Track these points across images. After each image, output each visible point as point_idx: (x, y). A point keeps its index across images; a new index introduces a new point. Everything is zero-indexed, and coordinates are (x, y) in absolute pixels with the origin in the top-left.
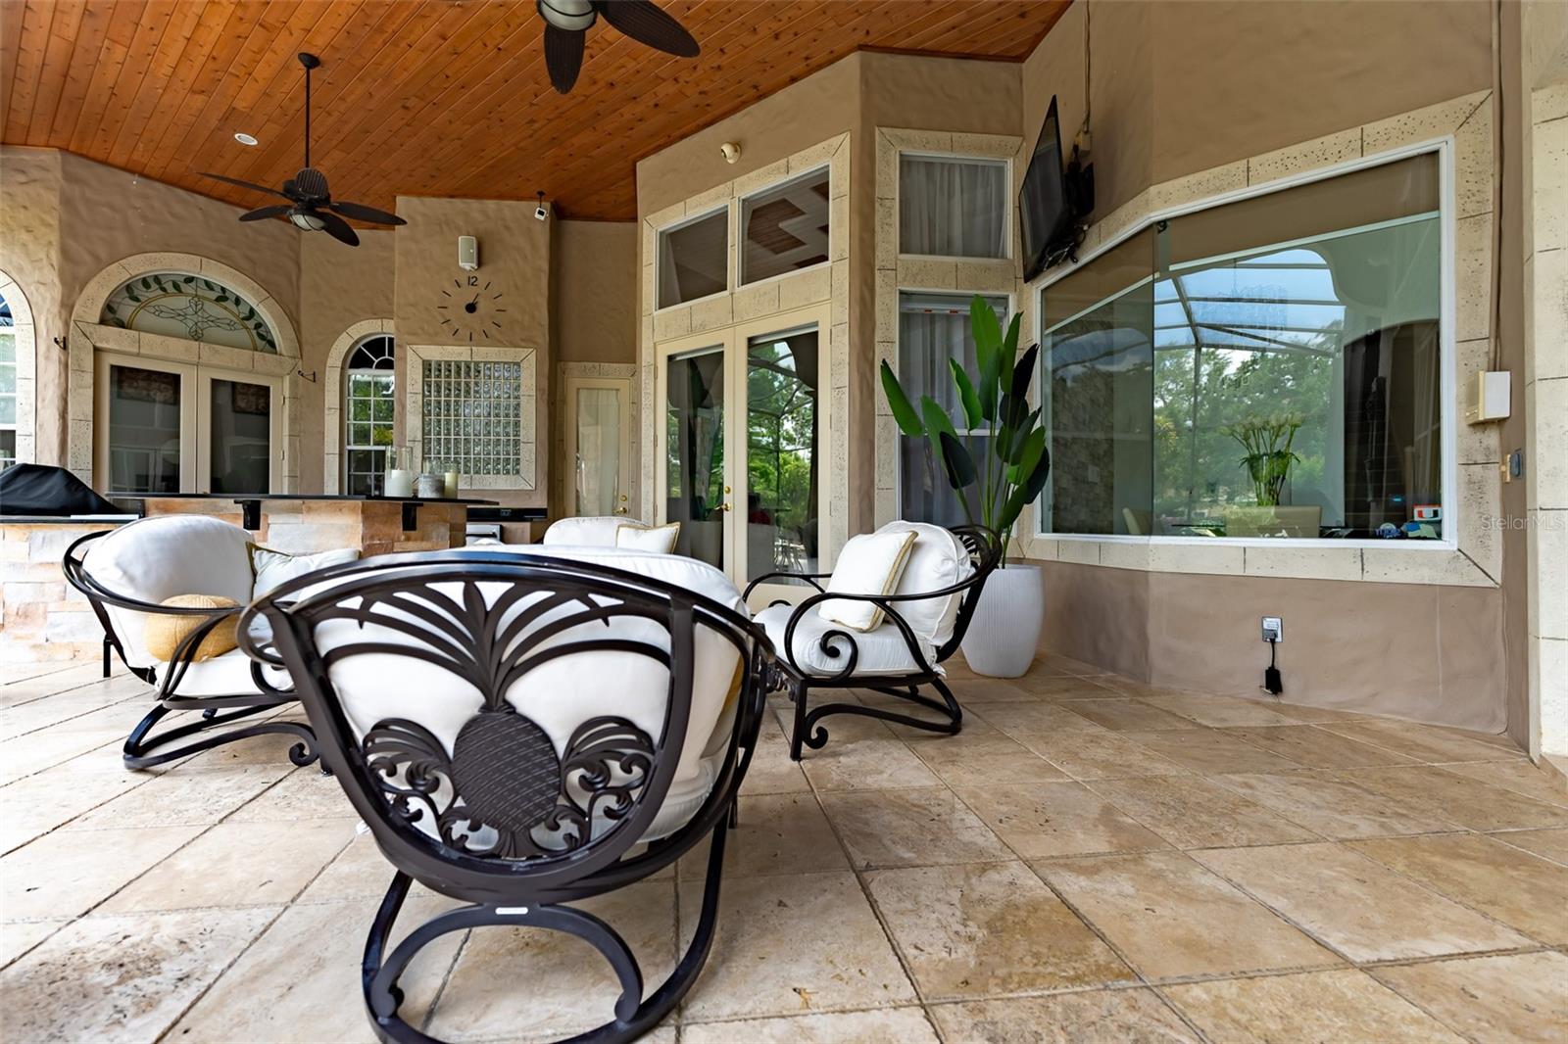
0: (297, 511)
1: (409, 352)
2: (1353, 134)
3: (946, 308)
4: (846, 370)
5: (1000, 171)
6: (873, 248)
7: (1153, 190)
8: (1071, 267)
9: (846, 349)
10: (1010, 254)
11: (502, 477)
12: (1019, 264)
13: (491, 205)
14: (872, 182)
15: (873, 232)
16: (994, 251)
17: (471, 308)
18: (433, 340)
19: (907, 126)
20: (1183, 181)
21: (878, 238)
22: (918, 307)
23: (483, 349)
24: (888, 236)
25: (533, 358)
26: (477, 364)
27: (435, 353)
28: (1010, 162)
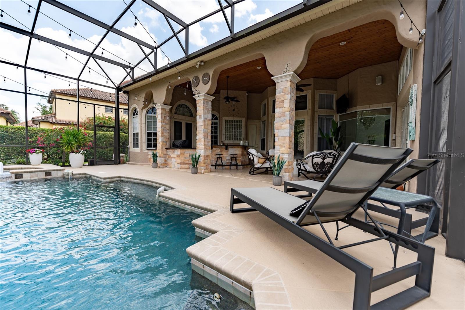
0: (232, 147)
1: (223, 119)
2: (382, 104)
3: (324, 117)
4: (310, 127)
5: (333, 96)
6: (314, 108)
7: (357, 107)
8: (345, 113)
9: (310, 124)
10: (334, 109)
11: (237, 141)
12: (336, 110)
13: (237, 91)
14: (315, 98)
15: (314, 106)
16: (331, 108)
17: (234, 110)
18: (227, 116)
19: (320, 89)
20: (361, 106)
21: (315, 107)
22: (321, 117)
23: (236, 118)
24: (317, 107)
25: (244, 119)
26: (234, 121)
27: (227, 118)
28: (335, 95)
